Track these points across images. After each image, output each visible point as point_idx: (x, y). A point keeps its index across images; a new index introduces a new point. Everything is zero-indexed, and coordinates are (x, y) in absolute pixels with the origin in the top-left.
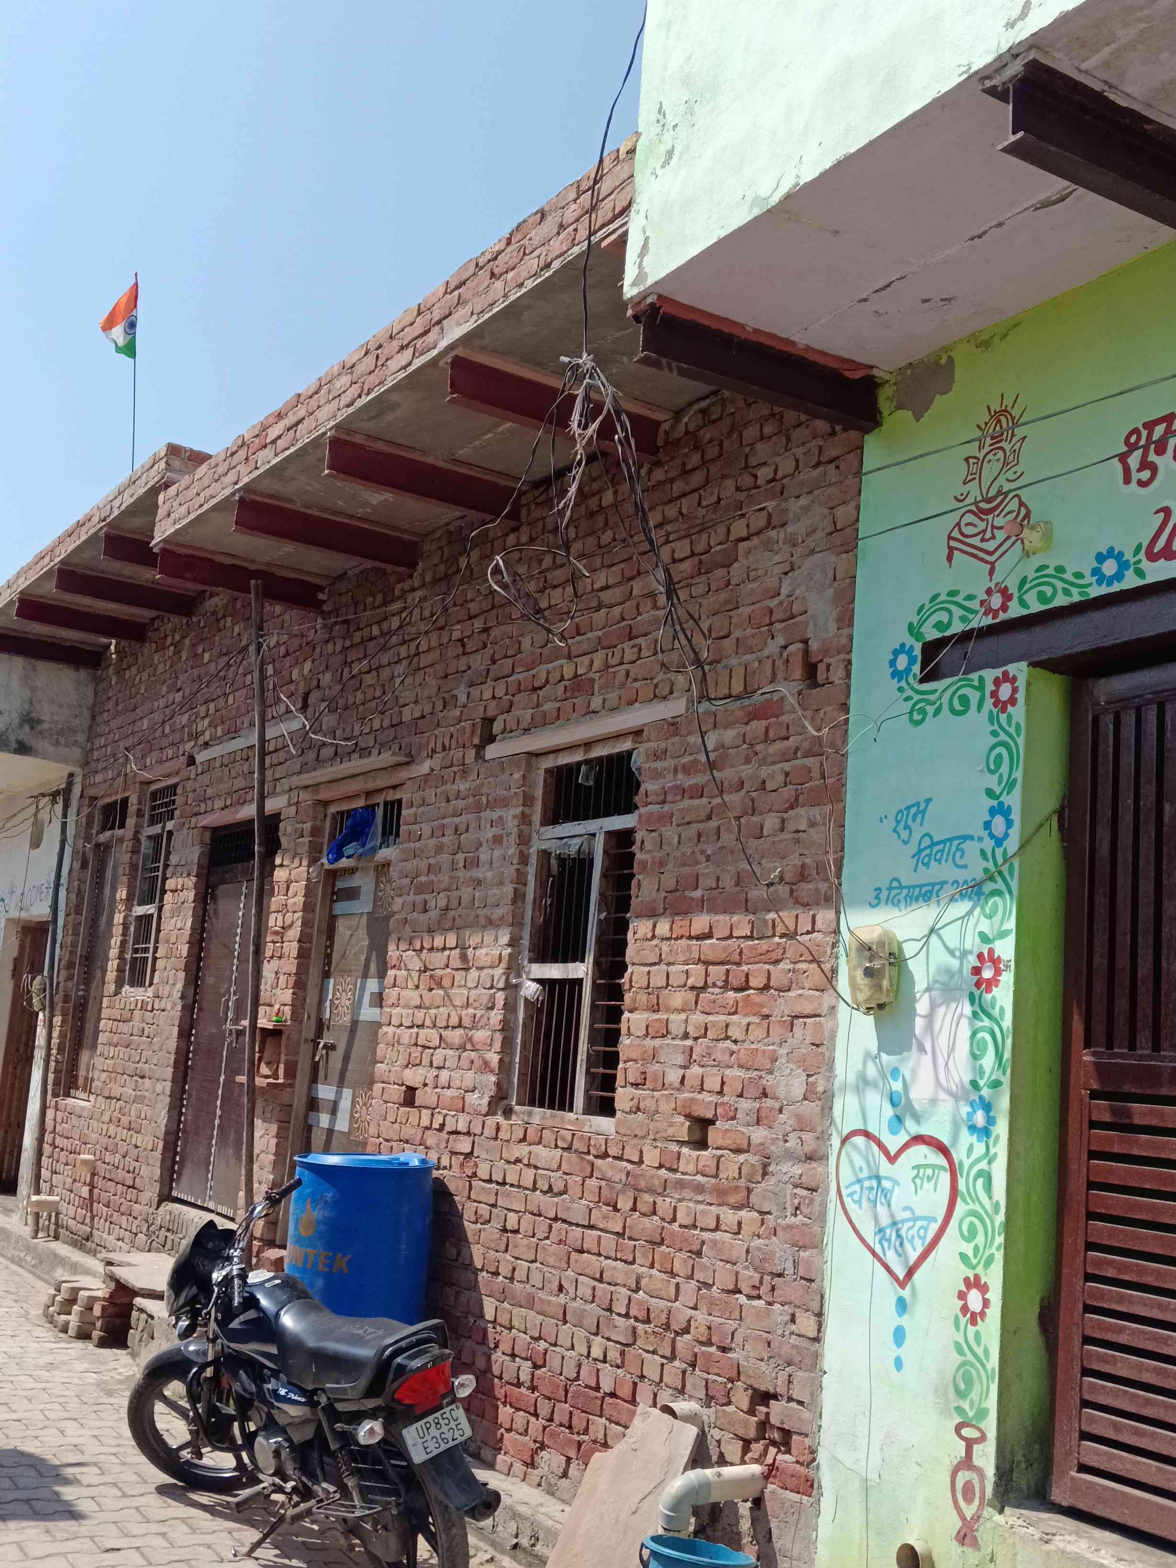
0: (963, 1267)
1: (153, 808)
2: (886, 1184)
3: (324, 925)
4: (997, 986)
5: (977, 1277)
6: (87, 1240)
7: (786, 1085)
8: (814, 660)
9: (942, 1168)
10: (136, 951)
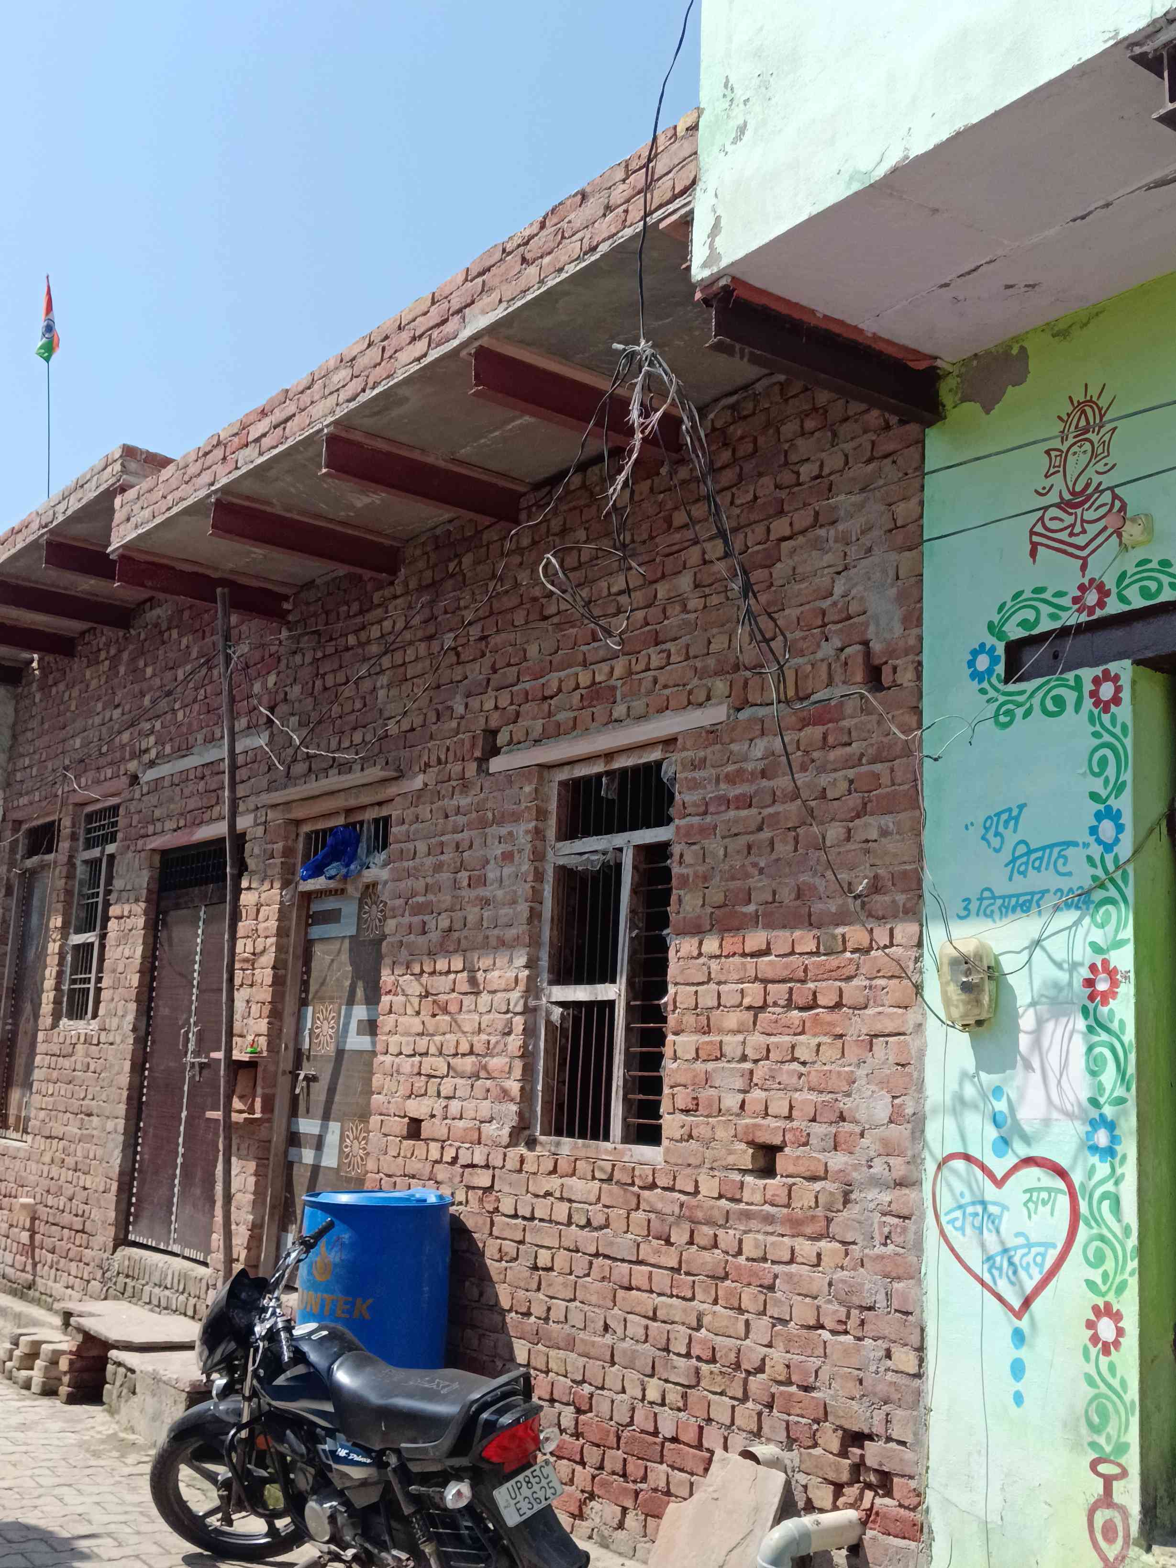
0: (1090, 1295)
1: (89, 831)
2: (992, 1209)
3: (300, 951)
4: (1114, 998)
5: (1108, 1305)
6: (29, 1288)
7: (868, 1108)
8: (877, 662)
9: (1060, 1191)
10: (74, 982)
